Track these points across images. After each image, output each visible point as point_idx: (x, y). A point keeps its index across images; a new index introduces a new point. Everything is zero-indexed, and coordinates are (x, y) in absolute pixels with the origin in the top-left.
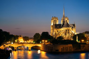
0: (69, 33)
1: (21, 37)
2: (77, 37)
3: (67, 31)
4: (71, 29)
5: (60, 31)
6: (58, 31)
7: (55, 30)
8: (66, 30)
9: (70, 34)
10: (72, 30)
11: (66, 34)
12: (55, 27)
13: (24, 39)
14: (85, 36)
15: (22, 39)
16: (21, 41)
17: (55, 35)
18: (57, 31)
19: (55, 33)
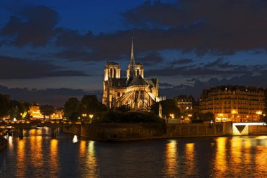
0: (142, 98)
1: (36, 105)
2: (160, 108)
3: (139, 95)
4: (147, 89)
5: (124, 94)
6: (119, 94)
7: (113, 92)
8: (137, 92)
9: (146, 101)
10: (151, 92)
11: (136, 101)
12: (113, 86)
13: (41, 112)
14: (179, 106)
15: (38, 112)
16: (37, 114)
17: (112, 102)
18: (116, 94)
19: (112, 98)
